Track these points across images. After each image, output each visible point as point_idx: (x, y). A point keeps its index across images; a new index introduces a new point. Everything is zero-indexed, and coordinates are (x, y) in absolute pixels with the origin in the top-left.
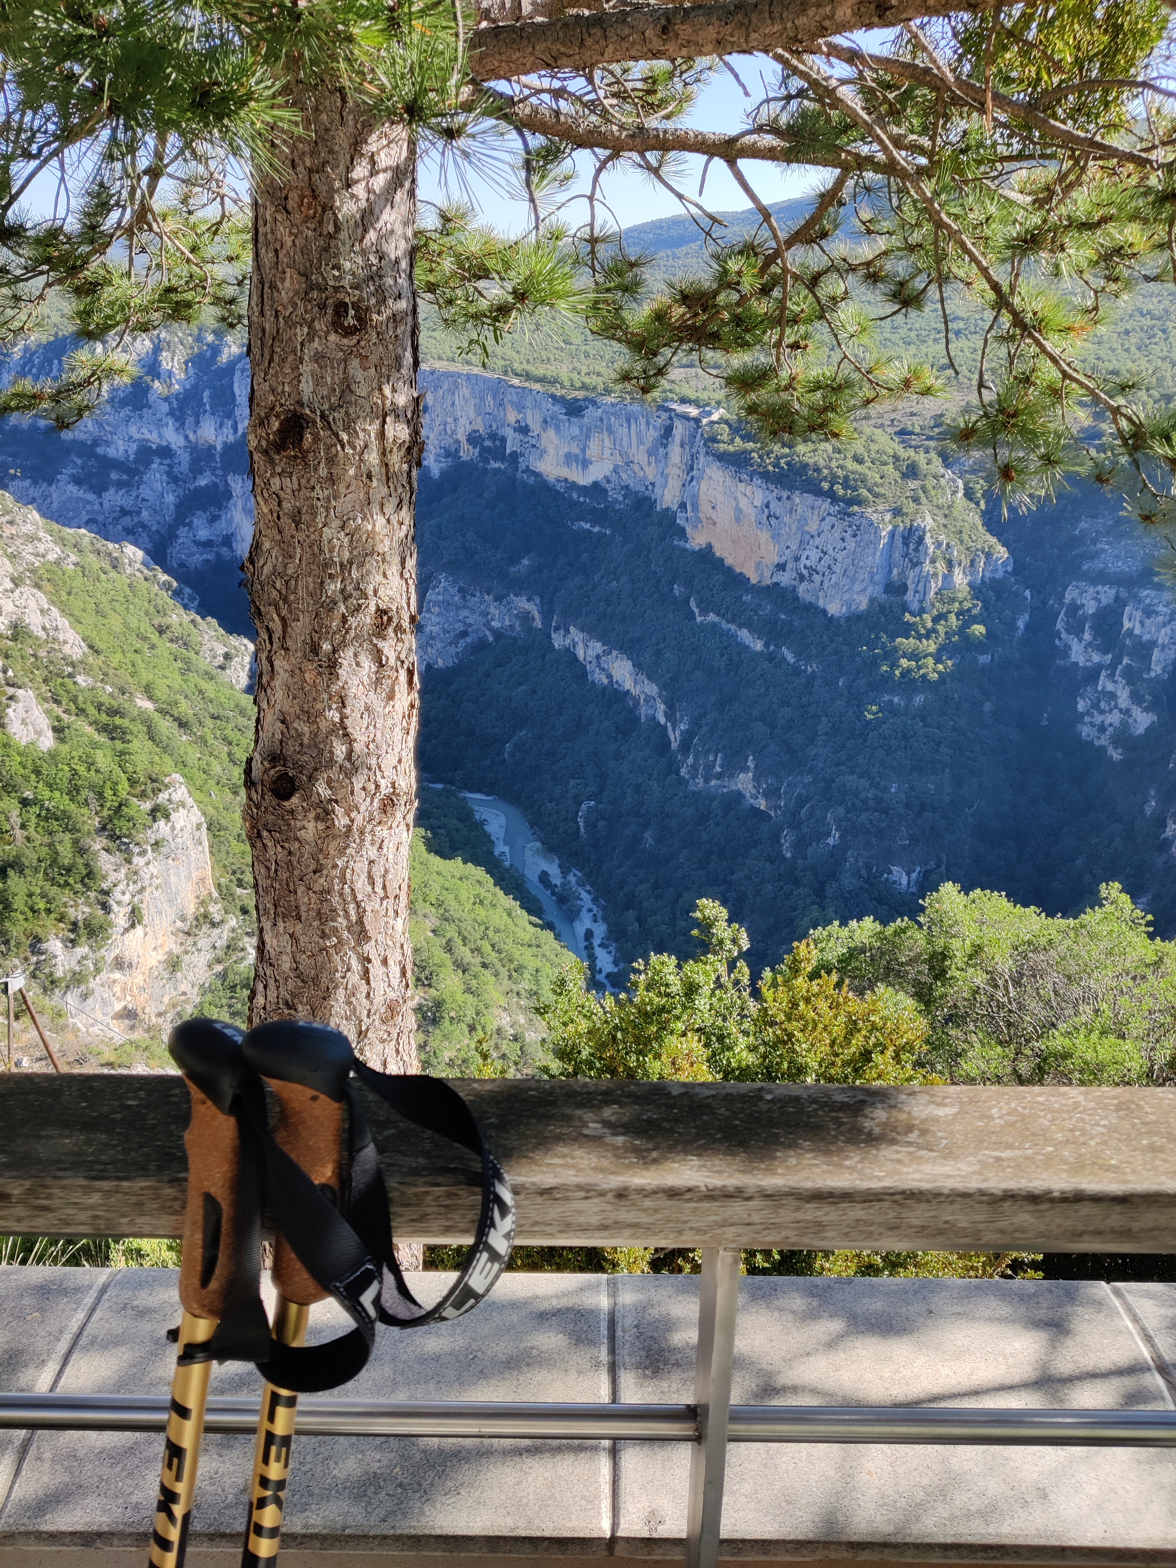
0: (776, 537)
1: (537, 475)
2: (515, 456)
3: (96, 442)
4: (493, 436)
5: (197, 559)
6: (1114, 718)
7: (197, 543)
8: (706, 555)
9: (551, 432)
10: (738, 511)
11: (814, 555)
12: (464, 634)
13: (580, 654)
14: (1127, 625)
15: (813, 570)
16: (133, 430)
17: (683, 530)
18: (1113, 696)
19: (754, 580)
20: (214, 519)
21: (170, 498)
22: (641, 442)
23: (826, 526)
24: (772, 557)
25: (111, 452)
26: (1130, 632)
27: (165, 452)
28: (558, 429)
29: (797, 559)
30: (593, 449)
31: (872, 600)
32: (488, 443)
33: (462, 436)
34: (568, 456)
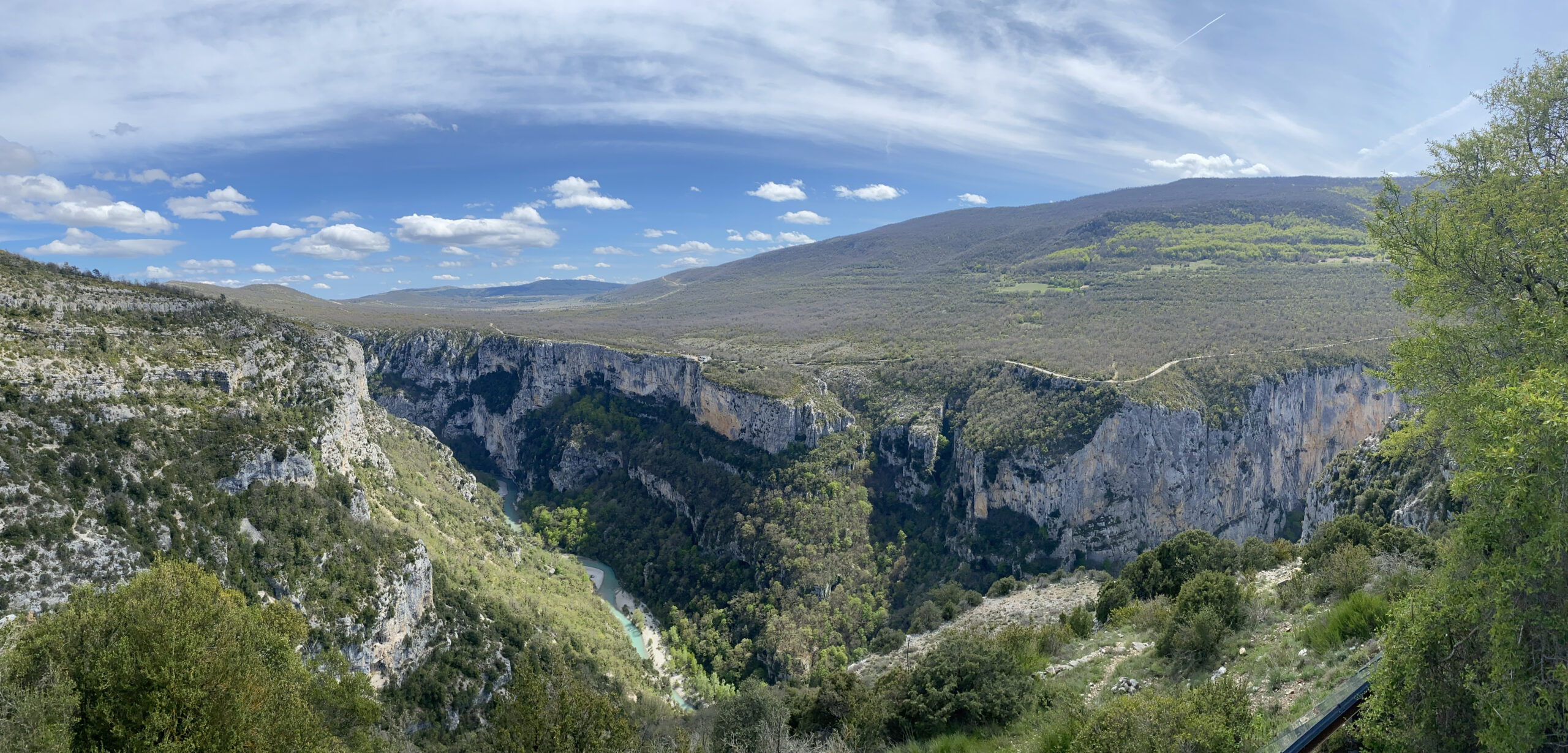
0: (739, 416)
1: (619, 391)
2: (608, 383)
3: (417, 379)
4: (597, 374)
5: (456, 434)
6: (912, 489)
7: (456, 427)
8: (706, 428)
9: (626, 371)
10: (720, 404)
11: (759, 423)
12: (582, 472)
13: (644, 481)
14: (910, 443)
15: (759, 431)
16: (433, 375)
17: (694, 416)
18: (910, 478)
19: (730, 438)
20: (464, 416)
21: (446, 406)
22: (671, 374)
23: (763, 409)
24: (738, 425)
25: (423, 384)
26: (912, 446)
27: (446, 384)
28: (629, 370)
29: (751, 426)
30: (647, 378)
31: (790, 444)
32: (595, 377)
33: (582, 373)
34: (635, 382)
